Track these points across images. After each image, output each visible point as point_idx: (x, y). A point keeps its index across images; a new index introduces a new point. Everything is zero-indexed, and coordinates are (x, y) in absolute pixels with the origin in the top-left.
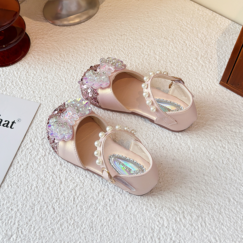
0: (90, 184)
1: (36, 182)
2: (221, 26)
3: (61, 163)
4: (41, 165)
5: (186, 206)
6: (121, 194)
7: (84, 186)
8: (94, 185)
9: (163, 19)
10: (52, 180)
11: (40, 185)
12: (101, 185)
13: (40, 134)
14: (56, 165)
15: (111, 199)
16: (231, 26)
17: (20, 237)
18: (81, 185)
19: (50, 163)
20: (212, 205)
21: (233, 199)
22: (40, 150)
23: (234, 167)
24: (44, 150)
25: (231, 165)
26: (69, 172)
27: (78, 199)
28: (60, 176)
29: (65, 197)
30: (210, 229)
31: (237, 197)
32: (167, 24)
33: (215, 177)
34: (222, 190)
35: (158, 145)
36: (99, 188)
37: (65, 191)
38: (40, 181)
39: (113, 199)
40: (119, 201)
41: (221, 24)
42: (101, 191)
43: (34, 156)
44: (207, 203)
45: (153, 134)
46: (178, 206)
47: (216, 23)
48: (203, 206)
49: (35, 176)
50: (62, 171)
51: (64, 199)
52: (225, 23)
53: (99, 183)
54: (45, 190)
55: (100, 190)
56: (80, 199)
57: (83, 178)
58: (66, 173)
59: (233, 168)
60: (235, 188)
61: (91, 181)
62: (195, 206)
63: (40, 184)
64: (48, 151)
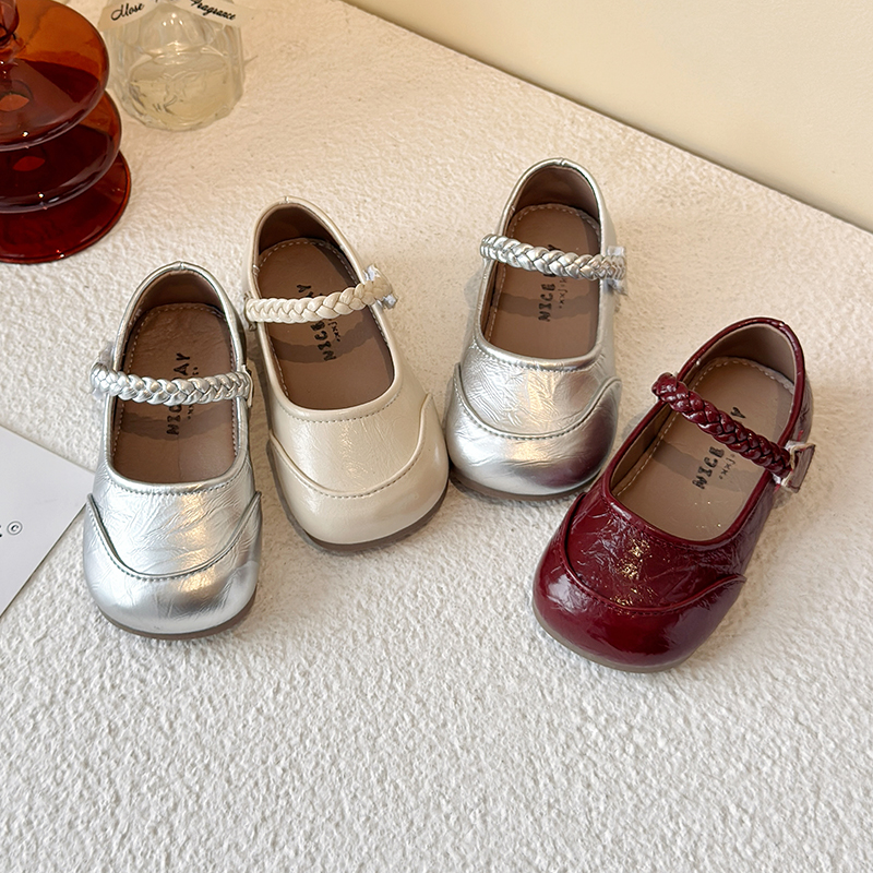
0: (225, 797)
1: (24, 806)
2: (658, 177)
3: (113, 727)
4: (39, 741)
5: (572, 850)
6: (337, 825)
7: (200, 807)
8: (238, 800)
9: (452, 165)
10: (85, 793)
11: (40, 817)
12: (264, 796)
13: (28, 621)
14: (95, 734)
15: (301, 847)
16: (692, 173)
18: (190, 803)
19: (73, 728)
20: (663, 838)
21: (738, 806)
22: (31, 680)
23: (734, 688)
24: (48, 680)
25: (724, 683)
26: (145, 758)
27: (181, 858)
28: (112, 776)
29: (134, 852)
31: (752, 798)
32: (467, 182)
33: (671, 729)
34: (695, 779)
35: (461, 630)
36: (257, 807)
37: (133, 830)
38: (38, 801)
39: (311, 844)
40: (332, 851)
41: (655, 167)
42: (264, 819)
43: (11, 705)
44: (645, 831)
45: (440, 589)
46: (544, 850)
47: (637, 168)
48: (633, 843)
49: (20, 780)
50: (119, 755)
51: (130, 862)
52: (669, 165)
53: (254, 791)
54: (60, 832)
55: (258, 815)
56: (191, 857)
57: (194, 774)
58: (133, 761)
59: (730, 692)
60: (741, 767)
61: (227, 785)
62: (604, 847)
63: (41, 812)
64: (63, 682)
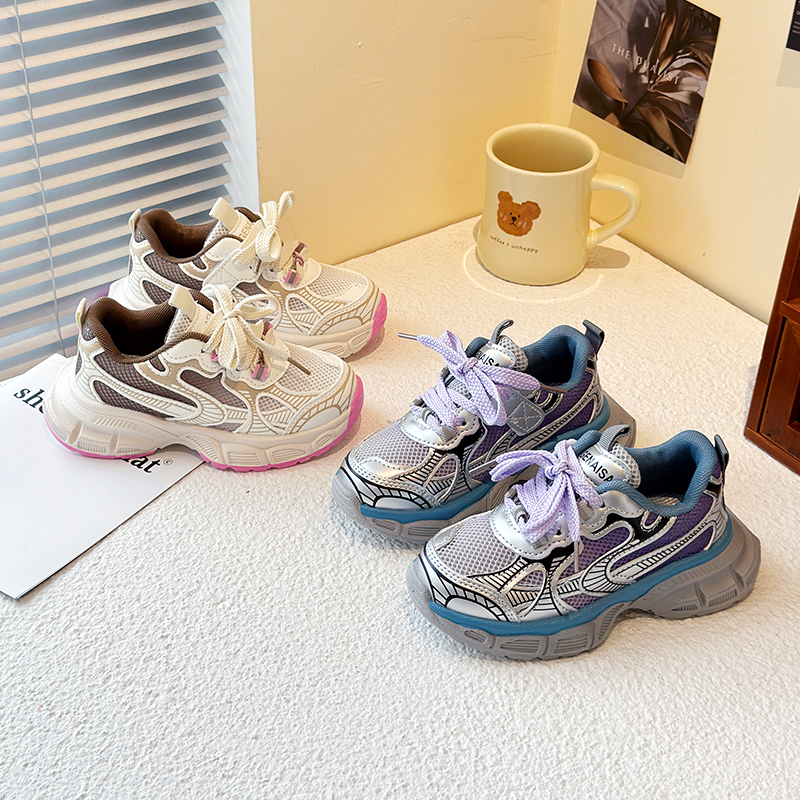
17: (239, 605)
30: (648, 697)
